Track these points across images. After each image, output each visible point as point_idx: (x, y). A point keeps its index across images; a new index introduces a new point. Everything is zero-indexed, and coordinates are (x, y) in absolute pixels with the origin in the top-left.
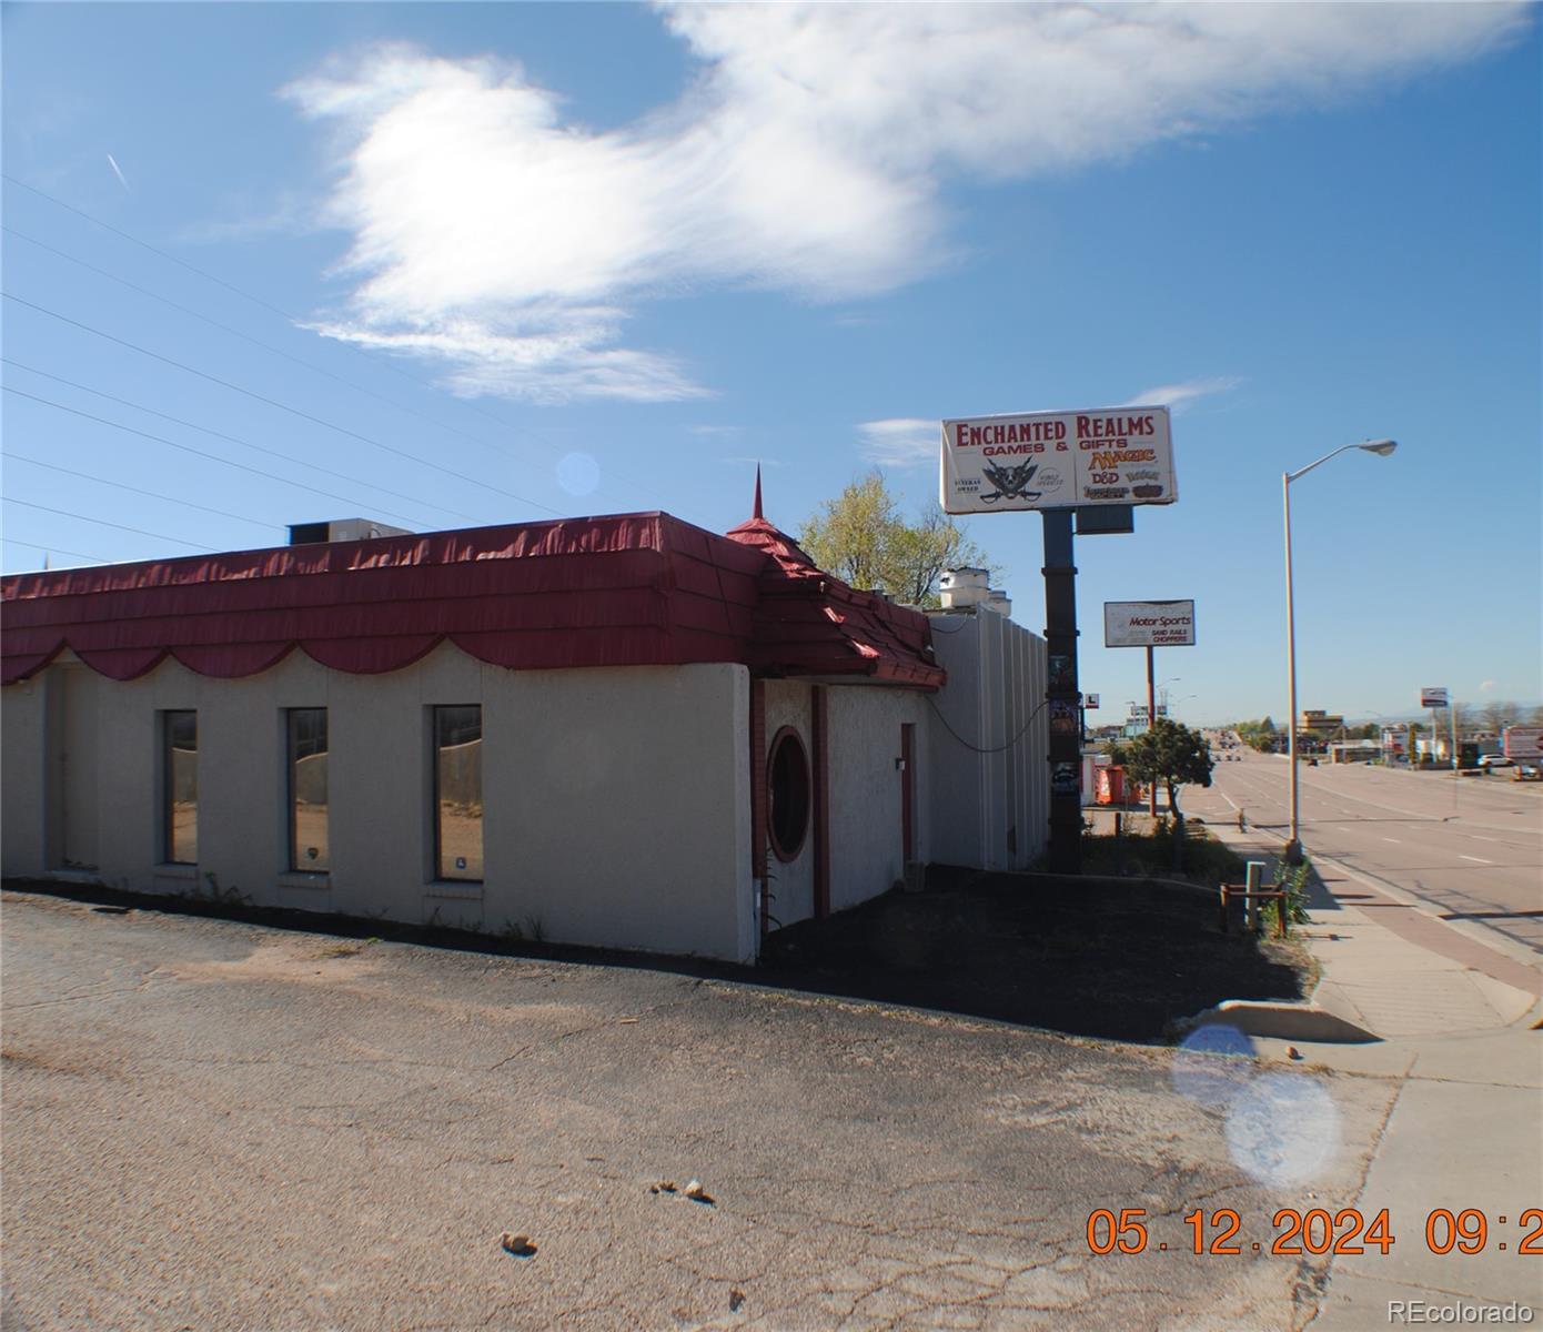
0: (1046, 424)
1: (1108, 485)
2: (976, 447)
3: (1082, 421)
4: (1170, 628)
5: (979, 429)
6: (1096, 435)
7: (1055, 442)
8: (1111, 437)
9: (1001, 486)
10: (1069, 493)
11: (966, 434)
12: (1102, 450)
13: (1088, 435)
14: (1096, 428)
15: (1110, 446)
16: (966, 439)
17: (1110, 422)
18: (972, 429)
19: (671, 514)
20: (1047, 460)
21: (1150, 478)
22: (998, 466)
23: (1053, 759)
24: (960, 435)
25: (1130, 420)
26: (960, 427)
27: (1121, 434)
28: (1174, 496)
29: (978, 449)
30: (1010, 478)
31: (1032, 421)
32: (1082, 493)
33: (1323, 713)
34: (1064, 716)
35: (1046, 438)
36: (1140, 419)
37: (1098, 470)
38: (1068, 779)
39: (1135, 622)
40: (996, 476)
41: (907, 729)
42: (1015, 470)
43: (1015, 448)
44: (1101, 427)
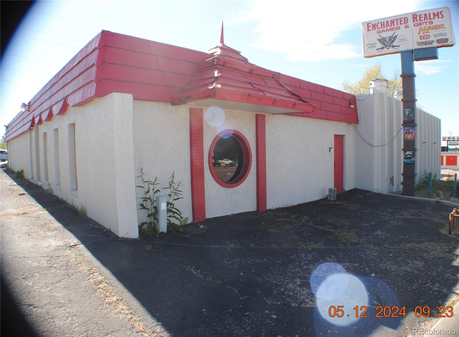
0: (400, 19)
1: (426, 40)
2: (374, 31)
3: (415, 16)
5: (375, 24)
6: (420, 20)
7: (404, 25)
8: (426, 21)
9: (384, 44)
10: (411, 45)
11: (370, 26)
12: (423, 26)
13: (417, 21)
14: (420, 18)
15: (426, 24)
16: (370, 28)
17: (425, 15)
18: (373, 25)
20: (401, 32)
21: (443, 35)
22: (383, 37)
23: (405, 150)
24: (368, 27)
25: (434, 13)
26: (368, 24)
27: (430, 19)
28: (454, 42)
29: (375, 31)
30: (387, 41)
31: (395, 18)
32: (416, 44)
34: (409, 133)
35: (401, 24)
36: (438, 13)
37: (422, 34)
38: (410, 158)
40: (382, 41)
41: (339, 137)
42: (389, 37)
43: (389, 29)
44: (422, 17)
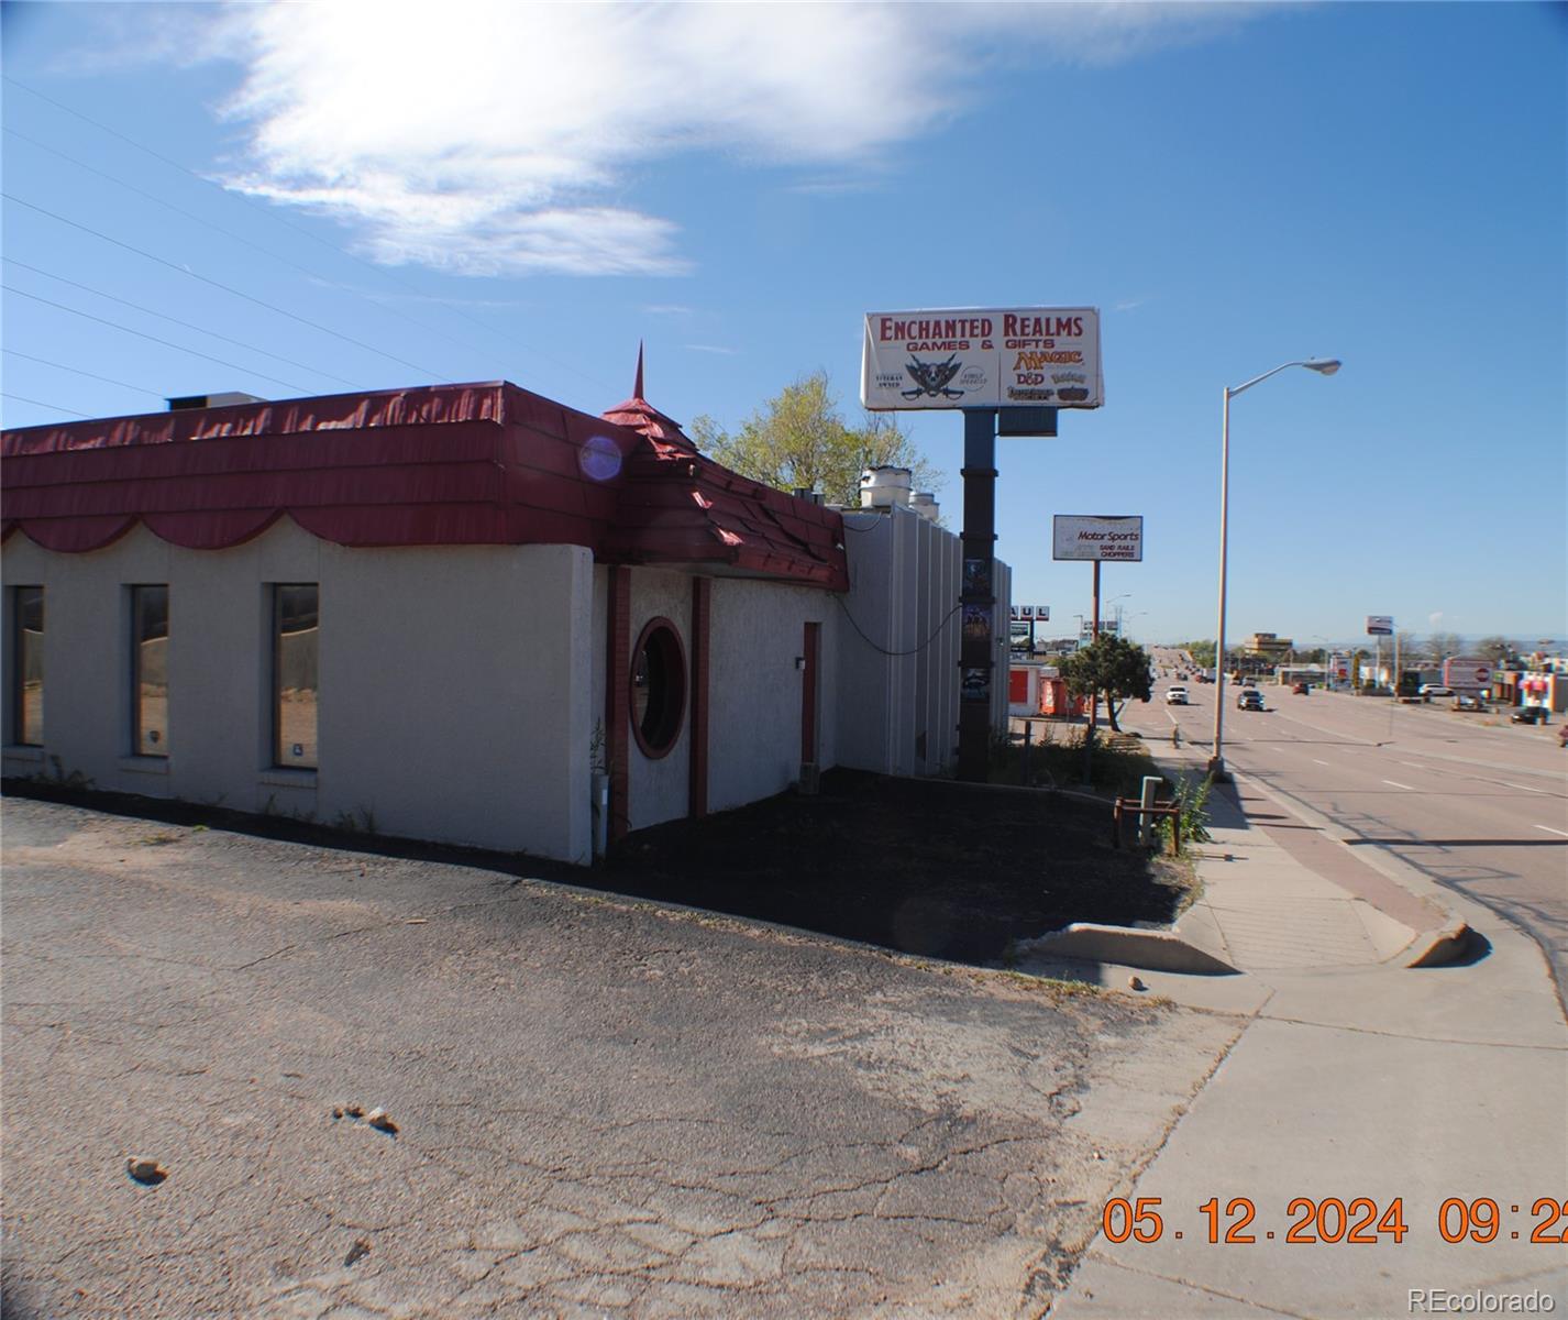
0: (972, 322)
1: (1032, 386)
2: (900, 342)
3: (1010, 320)
4: (1117, 543)
5: (903, 324)
6: (1023, 334)
7: (980, 340)
8: (1038, 337)
9: (924, 383)
10: (993, 393)
11: (890, 328)
12: (1028, 349)
13: (1015, 334)
14: (1023, 327)
15: (1037, 346)
16: (889, 333)
17: (1038, 321)
18: (897, 324)
19: (518, 385)
20: (971, 358)
21: (1076, 381)
22: (921, 362)
23: (964, 665)
24: (884, 328)
25: (1059, 320)
26: (884, 321)
27: (1048, 333)
28: (1101, 402)
29: (902, 343)
30: (933, 375)
31: (958, 317)
32: (1005, 393)
33: (1273, 636)
34: (977, 620)
35: (972, 335)
36: (1069, 320)
37: (1023, 371)
38: (978, 686)
39: (1084, 536)
40: (919, 372)
41: (812, 630)
42: (939, 367)
43: (939, 344)
44: (1028, 326)
